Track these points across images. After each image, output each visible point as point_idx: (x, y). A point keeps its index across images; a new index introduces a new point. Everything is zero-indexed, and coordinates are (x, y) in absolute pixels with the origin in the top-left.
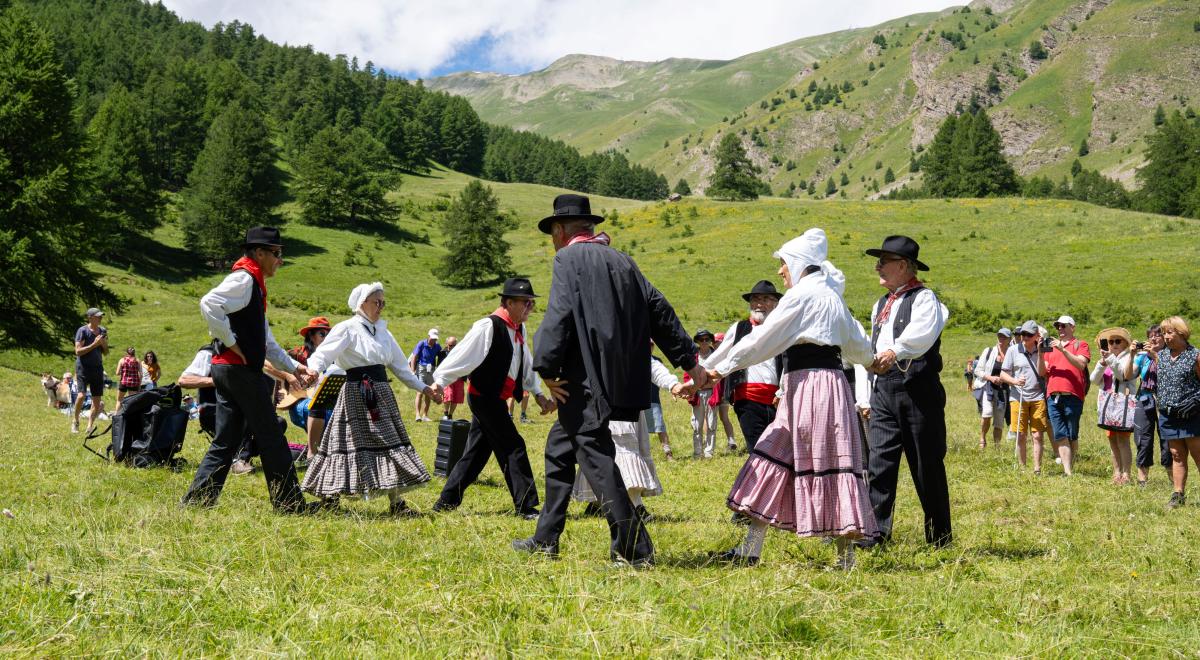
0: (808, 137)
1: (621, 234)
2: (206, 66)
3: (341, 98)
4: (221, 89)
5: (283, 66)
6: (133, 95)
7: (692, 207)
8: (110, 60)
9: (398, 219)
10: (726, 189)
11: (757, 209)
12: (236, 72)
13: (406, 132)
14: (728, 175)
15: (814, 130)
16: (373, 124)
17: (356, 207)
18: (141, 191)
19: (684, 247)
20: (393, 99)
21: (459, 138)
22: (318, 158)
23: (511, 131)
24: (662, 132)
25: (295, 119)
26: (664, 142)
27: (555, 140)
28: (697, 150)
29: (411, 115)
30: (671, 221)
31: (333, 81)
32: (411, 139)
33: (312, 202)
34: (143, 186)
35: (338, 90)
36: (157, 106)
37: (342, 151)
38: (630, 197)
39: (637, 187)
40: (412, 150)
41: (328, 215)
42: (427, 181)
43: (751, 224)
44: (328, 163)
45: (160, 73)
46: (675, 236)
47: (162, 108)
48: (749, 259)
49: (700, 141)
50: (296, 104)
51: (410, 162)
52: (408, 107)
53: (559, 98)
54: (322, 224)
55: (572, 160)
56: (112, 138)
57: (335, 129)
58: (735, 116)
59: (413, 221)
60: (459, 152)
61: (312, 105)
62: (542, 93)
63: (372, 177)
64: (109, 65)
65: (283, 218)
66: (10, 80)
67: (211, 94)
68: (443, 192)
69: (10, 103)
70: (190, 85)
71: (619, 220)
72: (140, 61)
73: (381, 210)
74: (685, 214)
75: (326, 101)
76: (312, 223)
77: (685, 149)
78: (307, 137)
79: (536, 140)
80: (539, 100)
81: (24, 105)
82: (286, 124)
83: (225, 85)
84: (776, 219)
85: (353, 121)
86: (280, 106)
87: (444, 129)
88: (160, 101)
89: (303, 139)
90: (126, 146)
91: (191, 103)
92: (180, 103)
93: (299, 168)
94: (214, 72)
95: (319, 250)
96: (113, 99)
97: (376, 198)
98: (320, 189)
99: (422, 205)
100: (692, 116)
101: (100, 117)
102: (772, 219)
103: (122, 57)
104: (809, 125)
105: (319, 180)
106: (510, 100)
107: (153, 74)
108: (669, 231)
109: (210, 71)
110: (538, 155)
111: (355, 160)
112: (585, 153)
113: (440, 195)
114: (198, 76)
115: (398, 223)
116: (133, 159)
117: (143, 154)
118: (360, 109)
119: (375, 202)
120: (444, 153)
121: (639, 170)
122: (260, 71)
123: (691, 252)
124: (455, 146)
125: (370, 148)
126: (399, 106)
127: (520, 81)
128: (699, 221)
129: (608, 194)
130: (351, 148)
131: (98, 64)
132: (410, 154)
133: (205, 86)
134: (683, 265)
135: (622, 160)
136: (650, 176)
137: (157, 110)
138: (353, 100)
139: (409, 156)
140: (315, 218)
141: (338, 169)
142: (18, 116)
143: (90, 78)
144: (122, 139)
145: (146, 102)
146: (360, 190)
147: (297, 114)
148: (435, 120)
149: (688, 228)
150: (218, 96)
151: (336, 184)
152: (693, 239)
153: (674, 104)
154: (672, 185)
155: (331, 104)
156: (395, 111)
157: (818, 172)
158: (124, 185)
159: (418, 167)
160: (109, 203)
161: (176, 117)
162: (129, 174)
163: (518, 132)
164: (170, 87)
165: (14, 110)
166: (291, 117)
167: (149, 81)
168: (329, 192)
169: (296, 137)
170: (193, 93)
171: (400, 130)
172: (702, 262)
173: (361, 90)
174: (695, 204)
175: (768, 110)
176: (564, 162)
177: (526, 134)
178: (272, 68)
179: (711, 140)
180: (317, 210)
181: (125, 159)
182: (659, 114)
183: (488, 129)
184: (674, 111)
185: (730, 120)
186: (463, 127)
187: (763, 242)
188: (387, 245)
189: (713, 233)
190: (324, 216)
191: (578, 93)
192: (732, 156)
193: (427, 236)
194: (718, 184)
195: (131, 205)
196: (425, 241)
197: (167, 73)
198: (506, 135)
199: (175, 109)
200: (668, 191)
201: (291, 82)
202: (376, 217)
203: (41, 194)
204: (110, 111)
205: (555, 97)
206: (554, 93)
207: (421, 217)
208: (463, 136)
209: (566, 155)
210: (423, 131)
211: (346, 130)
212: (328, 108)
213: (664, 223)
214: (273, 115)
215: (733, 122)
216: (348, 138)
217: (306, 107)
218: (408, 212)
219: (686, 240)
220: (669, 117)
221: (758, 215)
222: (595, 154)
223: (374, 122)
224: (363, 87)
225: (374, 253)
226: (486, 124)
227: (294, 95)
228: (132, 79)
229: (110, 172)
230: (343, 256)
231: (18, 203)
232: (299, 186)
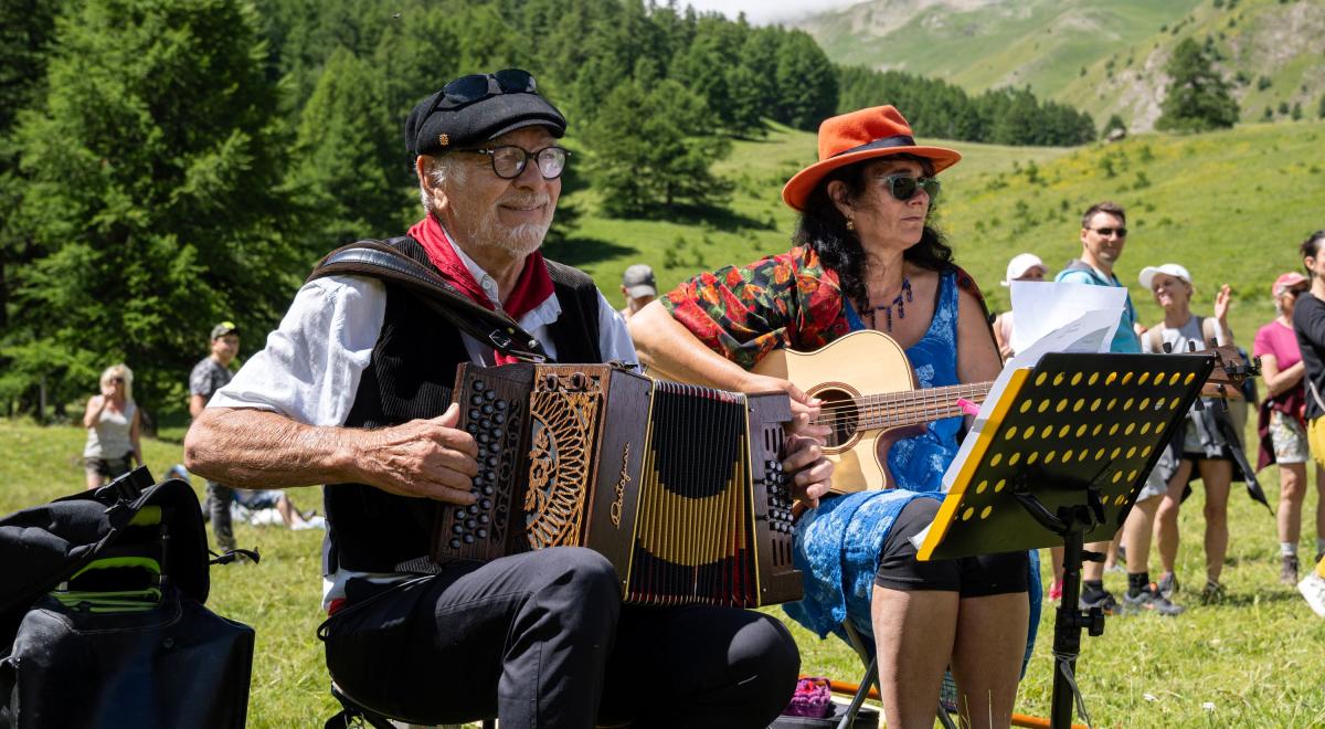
0: (1286, 40)
1: (1047, 192)
2: (454, 17)
3: (637, 45)
4: (478, 46)
5: (558, 9)
6: (364, 62)
7: (1142, 146)
8: (328, 21)
9: (731, 200)
10: (1186, 119)
11: (1240, 139)
12: (496, 21)
13: (730, 83)
14: (1187, 97)
15: (1294, 29)
16: (685, 78)
17: (673, 189)
18: (383, 191)
19: (1139, 203)
20: (707, 41)
21: (802, 86)
22: (616, 127)
23: (870, 73)
24: (1074, 56)
25: (580, 78)
26: (1079, 70)
27: (932, 79)
28: (1127, 75)
29: (735, 61)
30: (1115, 169)
31: (626, 22)
32: (738, 93)
33: (612, 185)
34: (384, 183)
35: (634, 35)
36: (397, 77)
37: (647, 113)
38: (1043, 143)
39: (1052, 131)
40: (740, 107)
41: (635, 203)
42: (765, 148)
43: (1233, 161)
44: (629, 132)
45: (397, 32)
46: (1123, 189)
47: (404, 79)
48: (1239, 211)
49: (1130, 62)
50: (579, 59)
51: (740, 124)
52: (730, 50)
53: (929, 24)
54: (630, 215)
55: (958, 103)
56: (338, 122)
57: (637, 84)
58: (1178, 22)
59: (753, 201)
60: (804, 104)
61: (600, 58)
62: (906, 19)
63: (691, 145)
64: (327, 28)
65: (577, 209)
66: (157, 12)
67: (466, 53)
68: (789, 158)
69: (158, 45)
70: (437, 43)
71: (1039, 175)
72: (368, 19)
73: (706, 190)
74: (1134, 157)
75: (619, 52)
76: (614, 215)
77: (1110, 75)
78: (598, 101)
79: (906, 80)
80: (903, 30)
81: (180, 47)
82: (568, 87)
83: (482, 41)
84: (1270, 151)
85: (656, 76)
86: (558, 64)
87: (782, 73)
88: (399, 69)
89: (591, 104)
90: (358, 130)
91: (440, 66)
92: (425, 70)
93: (592, 140)
94: (467, 23)
95: (628, 252)
96: (338, 69)
97: (698, 172)
98: (621, 170)
99: (762, 179)
100: (1115, 30)
101: (319, 96)
102: (1264, 153)
103: (344, 15)
104: (1285, 23)
105: (622, 156)
106: (864, 33)
107: (388, 34)
108: (1113, 184)
109: (461, 23)
110: (911, 100)
111: (667, 123)
112: (974, 91)
113: (785, 163)
114: (446, 32)
115: (731, 206)
116: (369, 147)
117: (380, 138)
118: (665, 58)
119: (699, 179)
120: (783, 109)
121: (1053, 108)
122: (528, 22)
123: (1150, 209)
124: (798, 97)
125: (686, 105)
126: (718, 49)
127: (873, 7)
128: (1155, 165)
129: (1013, 144)
130: (659, 108)
131: (312, 28)
132: (739, 113)
133: (456, 44)
134: (1142, 228)
135: (1027, 97)
136: (1069, 114)
137: (399, 83)
138: (655, 47)
139: (737, 117)
140: (618, 207)
141: (645, 138)
142: (173, 67)
143: (304, 48)
144: (351, 121)
145: (381, 71)
146: (676, 163)
147: (581, 72)
148: (768, 65)
149: (1141, 176)
150: (475, 54)
151: (642, 161)
152: (1151, 191)
153: (1091, 16)
154: (1100, 124)
155: (626, 54)
156: (713, 56)
157: (1304, 89)
158: (359, 183)
159: (750, 129)
160: (341, 209)
161: (421, 90)
162: (364, 167)
163: (880, 73)
164: (411, 49)
165: (167, 56)
166: (574, 77)
167: (383, 44)
168: (634, 171)
169: (583, 104)
170: (442, 55)
171: (722, 82)
172: (1168, 222)
173: (664, 33)
174: (1145, 143)
175: (1224, 9)
176: (947, 106)
177: (891, 75)
178: (543, 17)
179: (1146, 59)
180: (620, 197)
181: (357, 148)
182: (1070, 32)
183: (839, 72)
184: (1090, 25)
185: (1171, 28)
186: (808, 70)
187: (1255, 186)
188: (720, 237)
189: (1180, 180)
190: (629, 204)
191: (953, 15)
192: (1190, 71)
193: (773, 221)
194: (1174, 112)
195: (370, 210)
196: (771, 227)
197: (406, 30)
198: (864, 79)
199: (418, 78)
200: (1095, 133)
201: (570, 30)
202: (702, 200)
203: (212, 177)
204: (332, 86)
205: (924, 23)
206: (921, 17)
207: (763, 195)
208: (809, 84)
209: (949, 97)
210: (753, 81)
211: (649, 87)
212: (622, 60)
213: (1104, 172)
214: (550, 77)
215: (1176, 31)
216: (655, 96)
217: (592, 62)
218: (744, 189)
219: (1141, 193)
220: (1084, 34)
221: (1242, 149)
222: (988, 92)
223: (686, 73)
224: (667, 28)
225: (703, 249)
226: (836, 65)
227: (575, 47)
228: (359, 41)
229: (340, 167)
230: (661, 256)
231: (180, 194)
232: (592, 167)
